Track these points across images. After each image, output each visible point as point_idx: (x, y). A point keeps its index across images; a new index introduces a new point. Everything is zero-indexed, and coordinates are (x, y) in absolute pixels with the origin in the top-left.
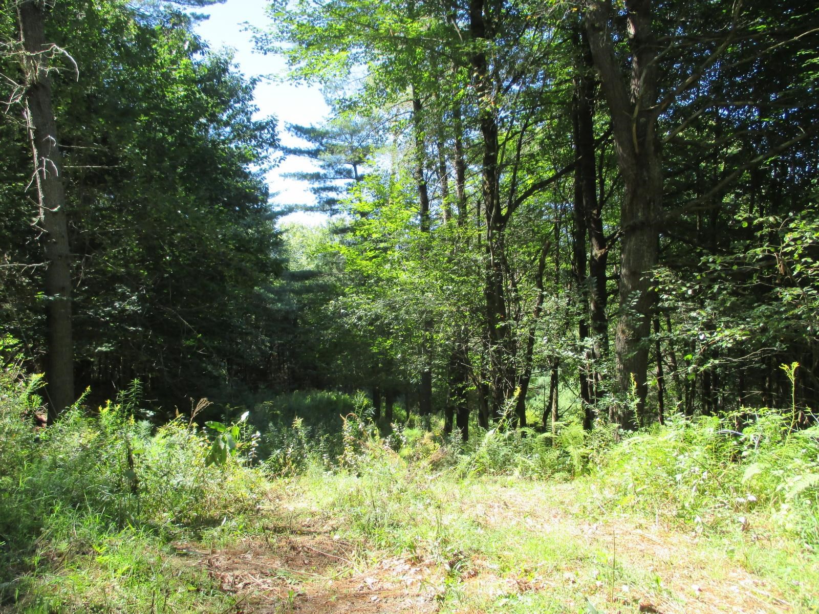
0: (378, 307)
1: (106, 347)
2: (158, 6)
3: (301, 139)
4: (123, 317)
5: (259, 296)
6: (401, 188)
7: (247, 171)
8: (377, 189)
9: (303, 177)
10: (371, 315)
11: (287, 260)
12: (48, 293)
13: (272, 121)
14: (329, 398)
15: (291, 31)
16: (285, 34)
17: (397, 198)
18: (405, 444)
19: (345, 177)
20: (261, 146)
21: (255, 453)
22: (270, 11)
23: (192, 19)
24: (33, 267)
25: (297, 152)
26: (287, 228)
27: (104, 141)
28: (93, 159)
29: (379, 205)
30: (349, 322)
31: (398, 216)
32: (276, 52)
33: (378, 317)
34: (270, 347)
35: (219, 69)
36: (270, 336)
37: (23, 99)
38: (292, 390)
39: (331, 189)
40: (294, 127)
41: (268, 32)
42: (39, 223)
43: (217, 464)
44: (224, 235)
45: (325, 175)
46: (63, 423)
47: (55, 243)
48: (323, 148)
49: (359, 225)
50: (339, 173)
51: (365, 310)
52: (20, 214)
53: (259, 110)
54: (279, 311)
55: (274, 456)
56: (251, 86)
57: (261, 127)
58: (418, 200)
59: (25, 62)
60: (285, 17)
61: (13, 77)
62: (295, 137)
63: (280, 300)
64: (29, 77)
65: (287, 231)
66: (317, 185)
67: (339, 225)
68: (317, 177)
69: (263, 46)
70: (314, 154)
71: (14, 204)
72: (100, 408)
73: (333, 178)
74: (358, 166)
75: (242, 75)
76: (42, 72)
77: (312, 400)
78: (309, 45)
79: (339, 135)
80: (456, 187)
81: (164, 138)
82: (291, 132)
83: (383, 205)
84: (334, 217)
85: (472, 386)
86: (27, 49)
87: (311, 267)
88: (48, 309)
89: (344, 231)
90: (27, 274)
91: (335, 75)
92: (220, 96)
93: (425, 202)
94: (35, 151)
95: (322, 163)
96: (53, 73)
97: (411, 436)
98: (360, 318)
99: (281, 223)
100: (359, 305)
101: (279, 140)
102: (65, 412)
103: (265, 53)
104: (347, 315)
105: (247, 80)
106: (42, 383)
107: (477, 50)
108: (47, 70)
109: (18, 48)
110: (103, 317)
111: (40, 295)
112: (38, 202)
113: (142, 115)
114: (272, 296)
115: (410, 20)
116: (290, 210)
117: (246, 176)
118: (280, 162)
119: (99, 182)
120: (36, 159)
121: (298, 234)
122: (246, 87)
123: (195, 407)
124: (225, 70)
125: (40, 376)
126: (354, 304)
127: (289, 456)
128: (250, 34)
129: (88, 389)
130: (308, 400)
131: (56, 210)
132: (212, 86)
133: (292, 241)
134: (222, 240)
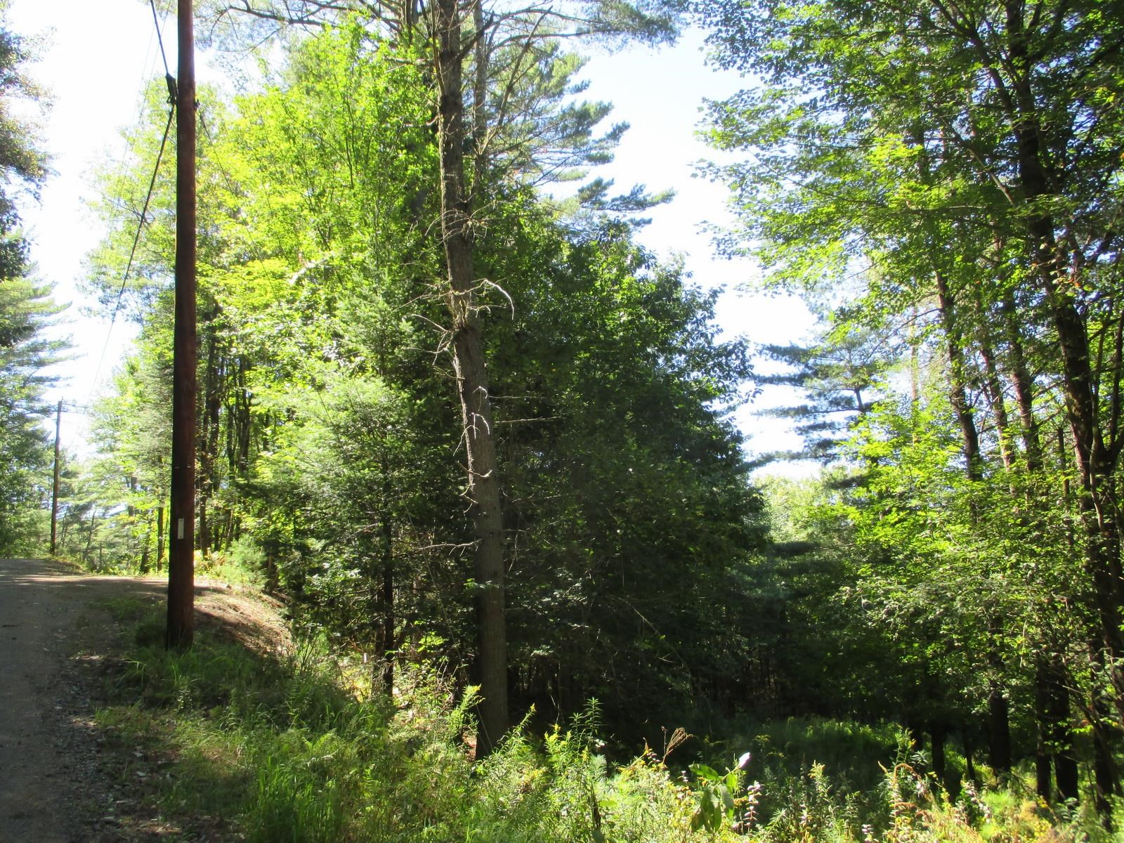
0: (918, 596)
1: (544, 650)
2: (591, 218)
3: (779, 362)
4: (565, 610)
5: (731, 580)
6: (930, 419)
7: (711, 410)
8: (893, 422)
9: (785, 413)
10: (908, 608)
11: (766, 529)
12: (479, 580)
13: (741, 344)
14: (841, 732)
15: (763, 224)
16: (754, 230)
17: (925, 433)
18: (989, 816)
19: (844, 408)
20: (728, 377)
21: (753, 815)
22: (732, 205)
23: (631, 227)
24: (462, 548)
25: (776, 380)
26: (764, 483)
27: (537, 387)
28: (525, 411)
29: (897, 446)
30: (876, 618)
31: (928, 458)
32: (743, 255)
33: (918, 612)
34: (749, 652)
35: (669, 284)
36: (747, 636)
37: (451, 345)
38: (784, 717)
39: (823, 426)
40: (768, 349)
41: (733, 229)
42: (469, 494)
43: (707, 829)
44: (689, 499)
45: (815, 407)
46: (503, 753)
47: (486, 516)
48: (810, 372)
49: (874, 475)
50: (836, 403)
51: (898, 600)
52: (446, 482)
53: (721, 331)
54: (759, 600)
55: (778, 819)
56: (711, 300)
57: (726, 352)
58: (959, 433)
59: (453, 303)
60: (757, 208)
61: (438, 321)
62: (771, 361)
63: (760, 585)
64: (457, 319)
65: (764, 487)
66: (805, 422)
67: (839, 476)
68: (803, 411)
69: (726, 248)
70: (798, 380)
71: (440, 470)
72: (546, 735)
73: (827, 412)
74: (861, 392)
75: (699, 287)
76: (472, 313)
77: (816, 732)
78: (788, 240)
79: (831, 352)
80: (1019, 412)
81: (605, 378)
82: (764, 356)
83: (904, 443)
84: (830, 465)
85: (1082, 726)
86: (455, 289)
87: (801, 537)
88: (478, 600)
89: (846, 484)
90: (455, 556)
91: (825, 275)
92: (673, 317)
93: (972, 437)
94: (464, 406)
95: (809, 393)
96: (483, 313)
97: (998, 805)
98: (890, 613)
99: (756, 478)
100: (887, 592)
101: (752, 367)
102: (506, 739)
103: (730, 258)
104: (869, 607)
105: (705, 291)
106: (479, 699)
107: (1040, 213)
108: (477, 310)
109: (446, 289)
110: (541, 610)
111: (470, 583)
112: (467, 467)
113: (582, 352)
114: (749, 579)
115: (926, 187)
116: (768, 459)
117: (710, 416)
118: (754, 396)
119: (533, 438)
120: (464, 416)
121: (780, 491)
122: (705, 302)
123: (668, 741)
124: (677, 284)
125: (477, 688)
126: (880, 592)
127: (803, 823)
128: (710, 234)
129: (532, 707)
130: (810, 732)
131: (487, 475)
132: (663, 306)
133: (774, 501)
134: (687, 505)
